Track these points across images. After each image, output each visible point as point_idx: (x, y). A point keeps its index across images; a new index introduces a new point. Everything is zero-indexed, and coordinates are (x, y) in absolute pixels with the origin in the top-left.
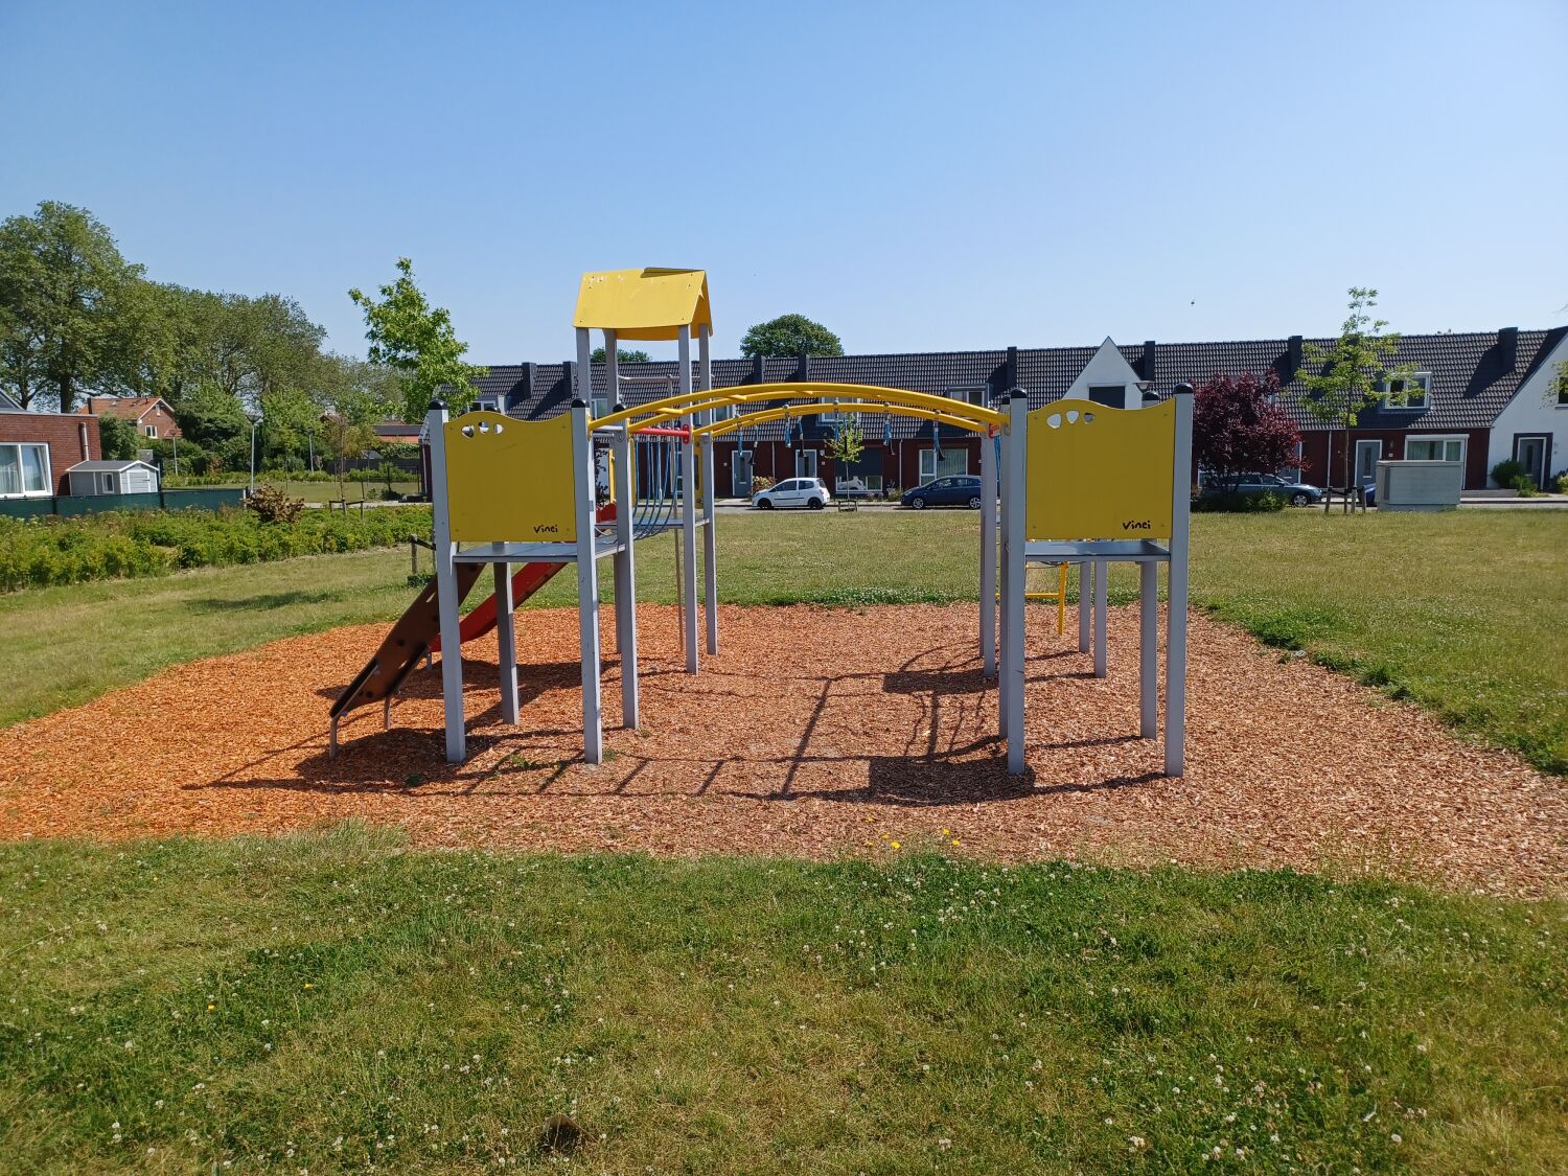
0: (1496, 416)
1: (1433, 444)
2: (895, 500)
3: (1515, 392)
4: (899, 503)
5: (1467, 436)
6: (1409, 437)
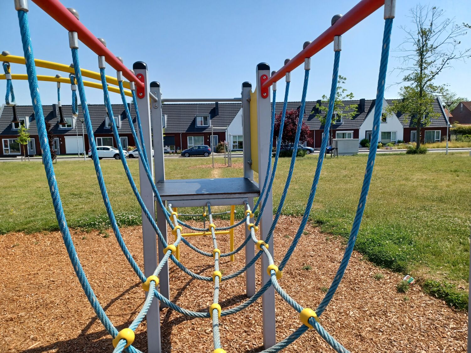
0: (361, 125)
1: (343, 134)
2: (179, 154)
3: (365, 118)
4: (180, 155)
5: (353, 131)
6: (337, 132)
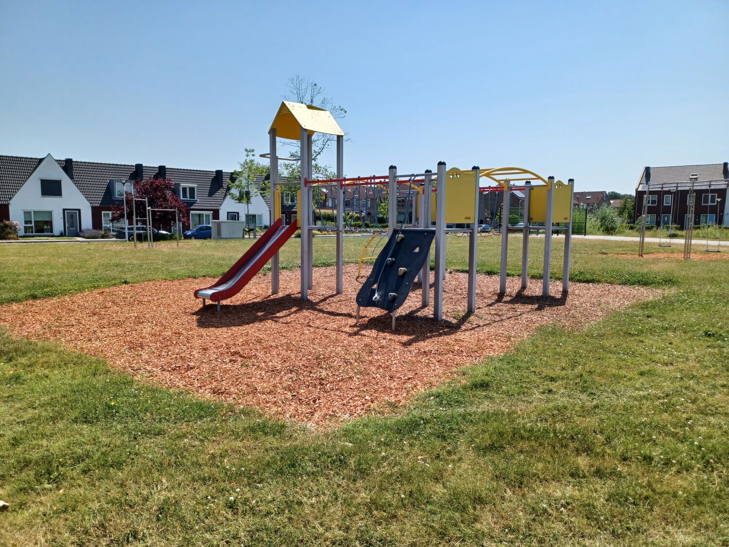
0: (221, 204)
1: (200, 215)
5: (212, 212)
6: (192, 212)
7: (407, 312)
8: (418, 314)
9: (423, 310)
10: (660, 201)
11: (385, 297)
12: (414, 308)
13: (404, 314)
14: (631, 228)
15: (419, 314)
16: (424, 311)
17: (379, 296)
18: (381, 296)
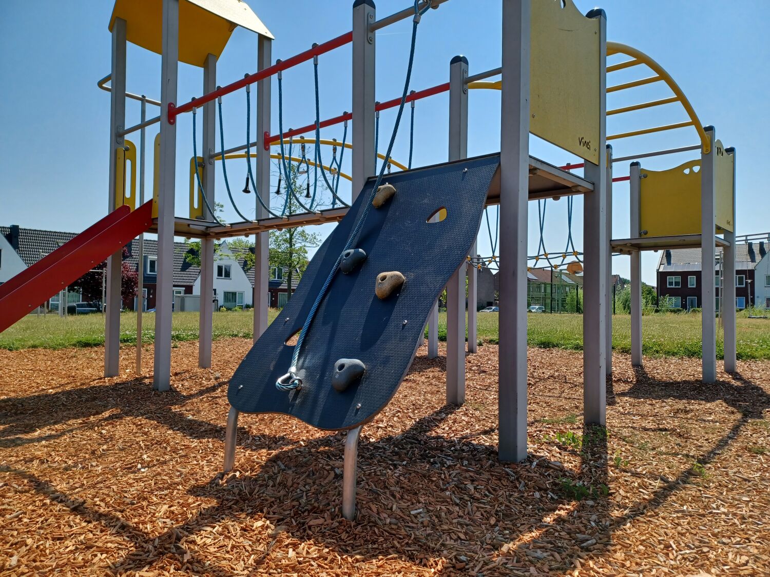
0: (195, 280)
5: (184, 288)
7: (409, 424)
8: (439, 431)
9: (452, 416)
10: (684, 281)
11: (322, 375)
12: (426, 413)
13: (398, 431)
14: (657, 311)
15: (443, 430)
16: (455, 422)
17: (303, 372)
18: (310, 372)
